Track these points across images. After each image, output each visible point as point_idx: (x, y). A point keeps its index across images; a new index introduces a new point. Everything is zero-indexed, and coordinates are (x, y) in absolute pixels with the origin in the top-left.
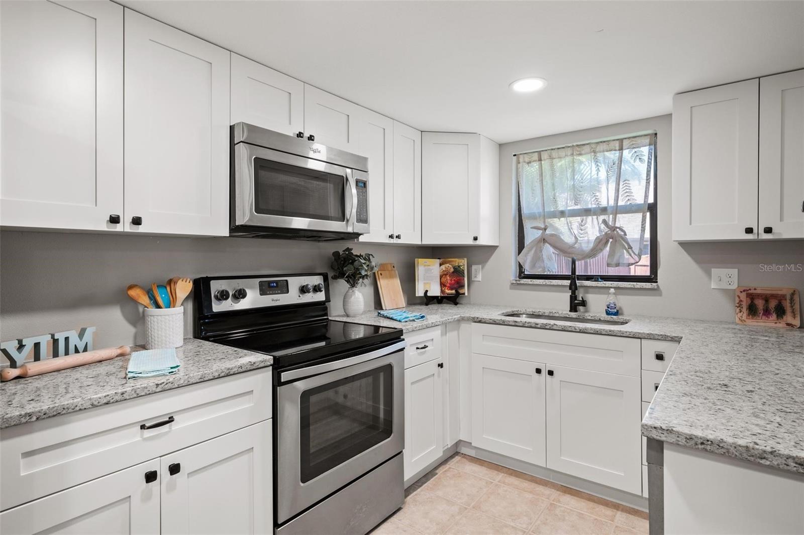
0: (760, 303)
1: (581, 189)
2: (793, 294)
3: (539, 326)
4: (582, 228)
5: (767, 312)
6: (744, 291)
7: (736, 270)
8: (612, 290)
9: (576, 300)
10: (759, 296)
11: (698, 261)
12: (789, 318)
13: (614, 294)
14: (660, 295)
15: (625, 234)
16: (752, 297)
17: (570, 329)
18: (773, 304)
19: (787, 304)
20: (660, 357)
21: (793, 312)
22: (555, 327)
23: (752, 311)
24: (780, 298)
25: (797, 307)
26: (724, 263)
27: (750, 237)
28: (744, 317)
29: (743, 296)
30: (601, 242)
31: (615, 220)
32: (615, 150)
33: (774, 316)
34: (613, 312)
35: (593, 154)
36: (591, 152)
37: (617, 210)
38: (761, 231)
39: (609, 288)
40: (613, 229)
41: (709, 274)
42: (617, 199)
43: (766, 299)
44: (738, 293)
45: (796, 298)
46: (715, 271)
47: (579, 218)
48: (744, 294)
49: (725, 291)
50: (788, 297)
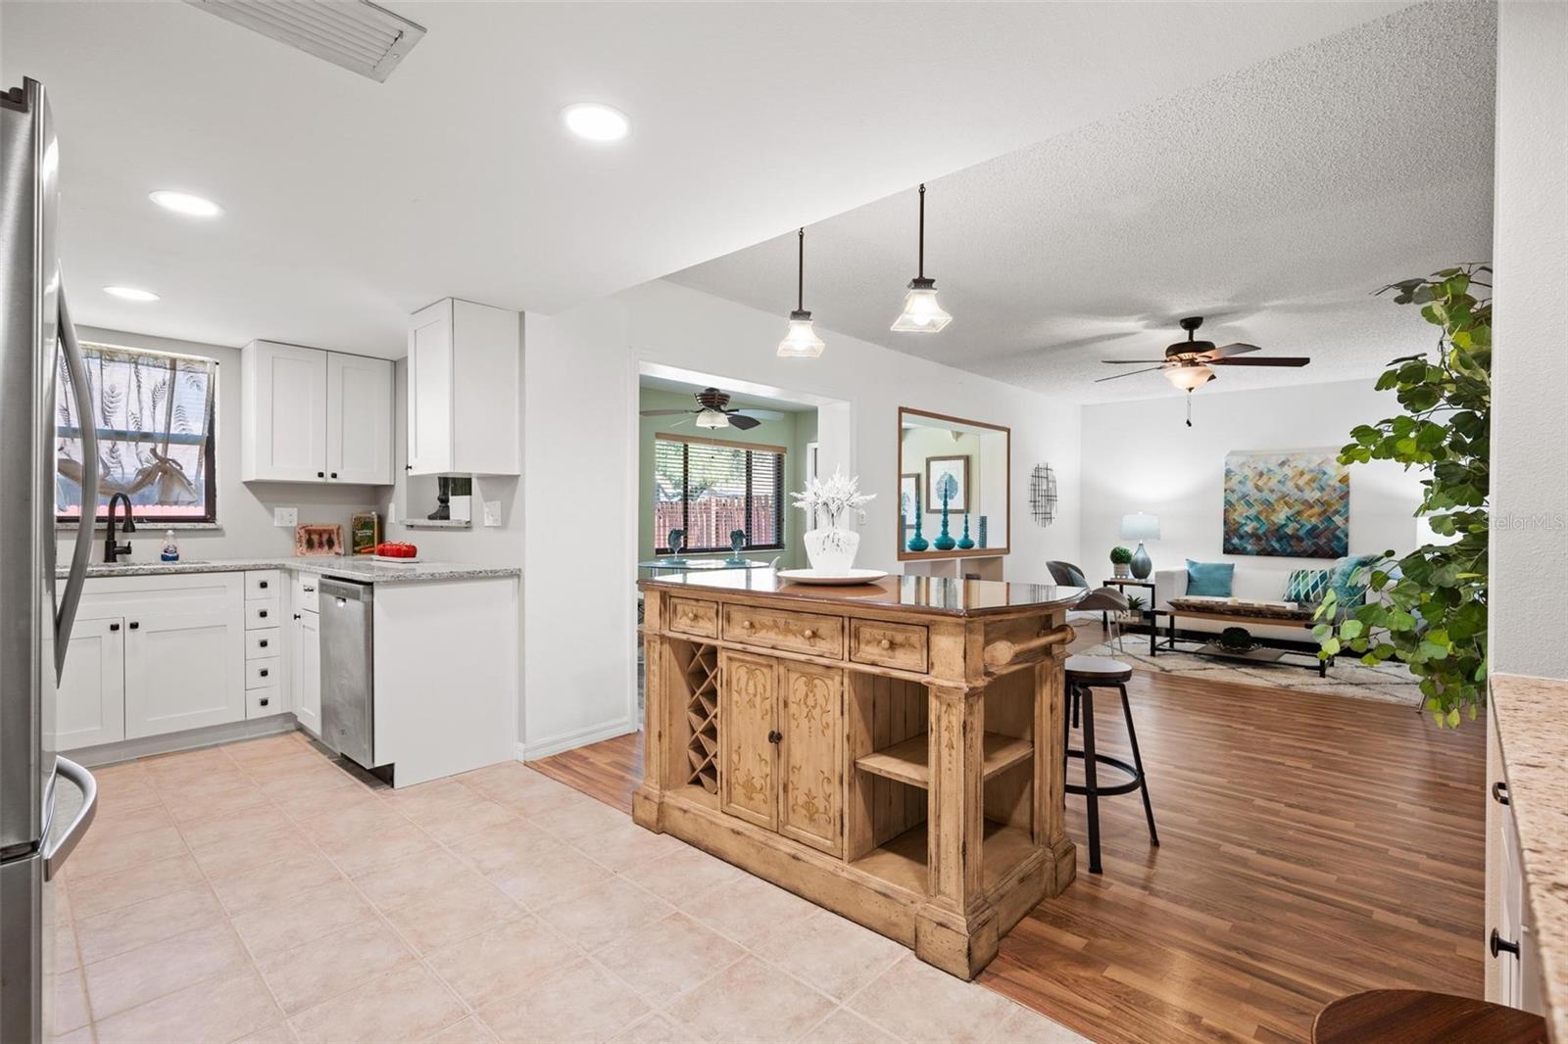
0: (315, 538)
1: (111, 405)
2: (339, 529)
3: (115, 573)
4: (114, 455)
5: (321, 545)
6: (303, 527)
7: (296, 509)
8: (170, 532)
9: (115, 546)
10: (315, 531)
11: (262, 500)
12: (336, 548)
13: (173, 536)
14: (223, 535)
15: (181, 468)
16: (309, 532)
17: (162, 571)
18: (325, 537)
19: (335, 537)
20: (264, 585)
21: (339, 543)
22: (140, 572)
23: (310, 544)
24: (330, 532)
25: (341, 539)
26: (287, 503)
27: (321, 480)
28: (304, 551)
29: (302, 532)
30: (146, 476)
31: (165, 450)
32: (165, 368)
33: (326, 548)
34: (169, 557)
35: (133, 365)
36: (129, 362)
37: (168, 439)
38: (329, 476)
39: (167, 530)
40: (164, 460)
41: (273, 514)
42: (168, 425)
43: (320, 533)
44: (298, 529)
45: (341, 531)
46: (277, 510)
47: (110, 442)
48: (303, 530)
49: (286, 529)
50: (335, 531)
